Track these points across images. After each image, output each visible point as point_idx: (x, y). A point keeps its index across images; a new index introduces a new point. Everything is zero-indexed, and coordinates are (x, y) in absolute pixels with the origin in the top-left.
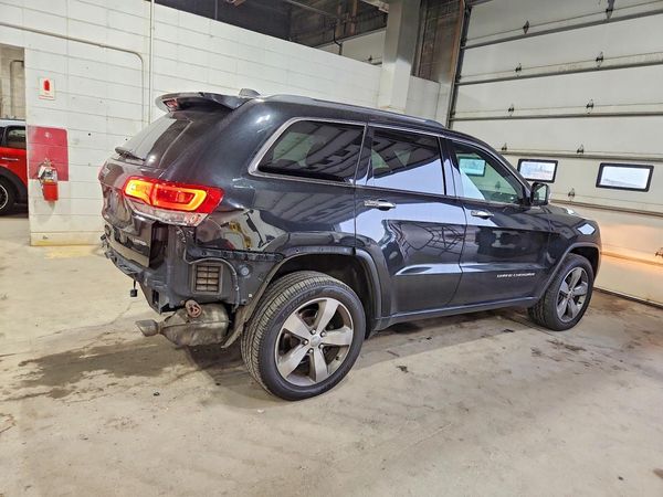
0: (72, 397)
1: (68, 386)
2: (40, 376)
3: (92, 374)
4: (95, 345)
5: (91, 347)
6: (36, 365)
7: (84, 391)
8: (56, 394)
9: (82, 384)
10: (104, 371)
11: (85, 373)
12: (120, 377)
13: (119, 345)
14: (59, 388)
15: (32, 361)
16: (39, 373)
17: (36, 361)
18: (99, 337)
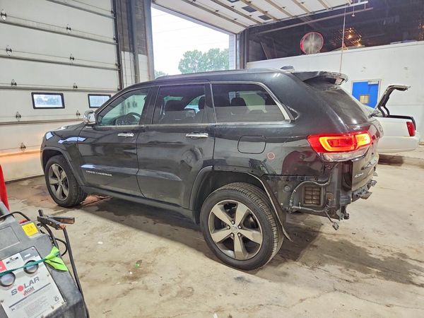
0: (395, 251)
1: (396, 257)
2: (411, 271)
3: (379, 257)
4: (364, 275)
5: (368, 275)
6: (414, 280)
7: (388, 251)
8: (404, 256)
9: (387, 255)
10: (371, 256)
11: (383, 260)
12: (364, 248)
13: (348, 267)
14: (401, 258)
15: (417, 285)
16: (412, 273)
17: (413, 284)
18: (356, 281)
